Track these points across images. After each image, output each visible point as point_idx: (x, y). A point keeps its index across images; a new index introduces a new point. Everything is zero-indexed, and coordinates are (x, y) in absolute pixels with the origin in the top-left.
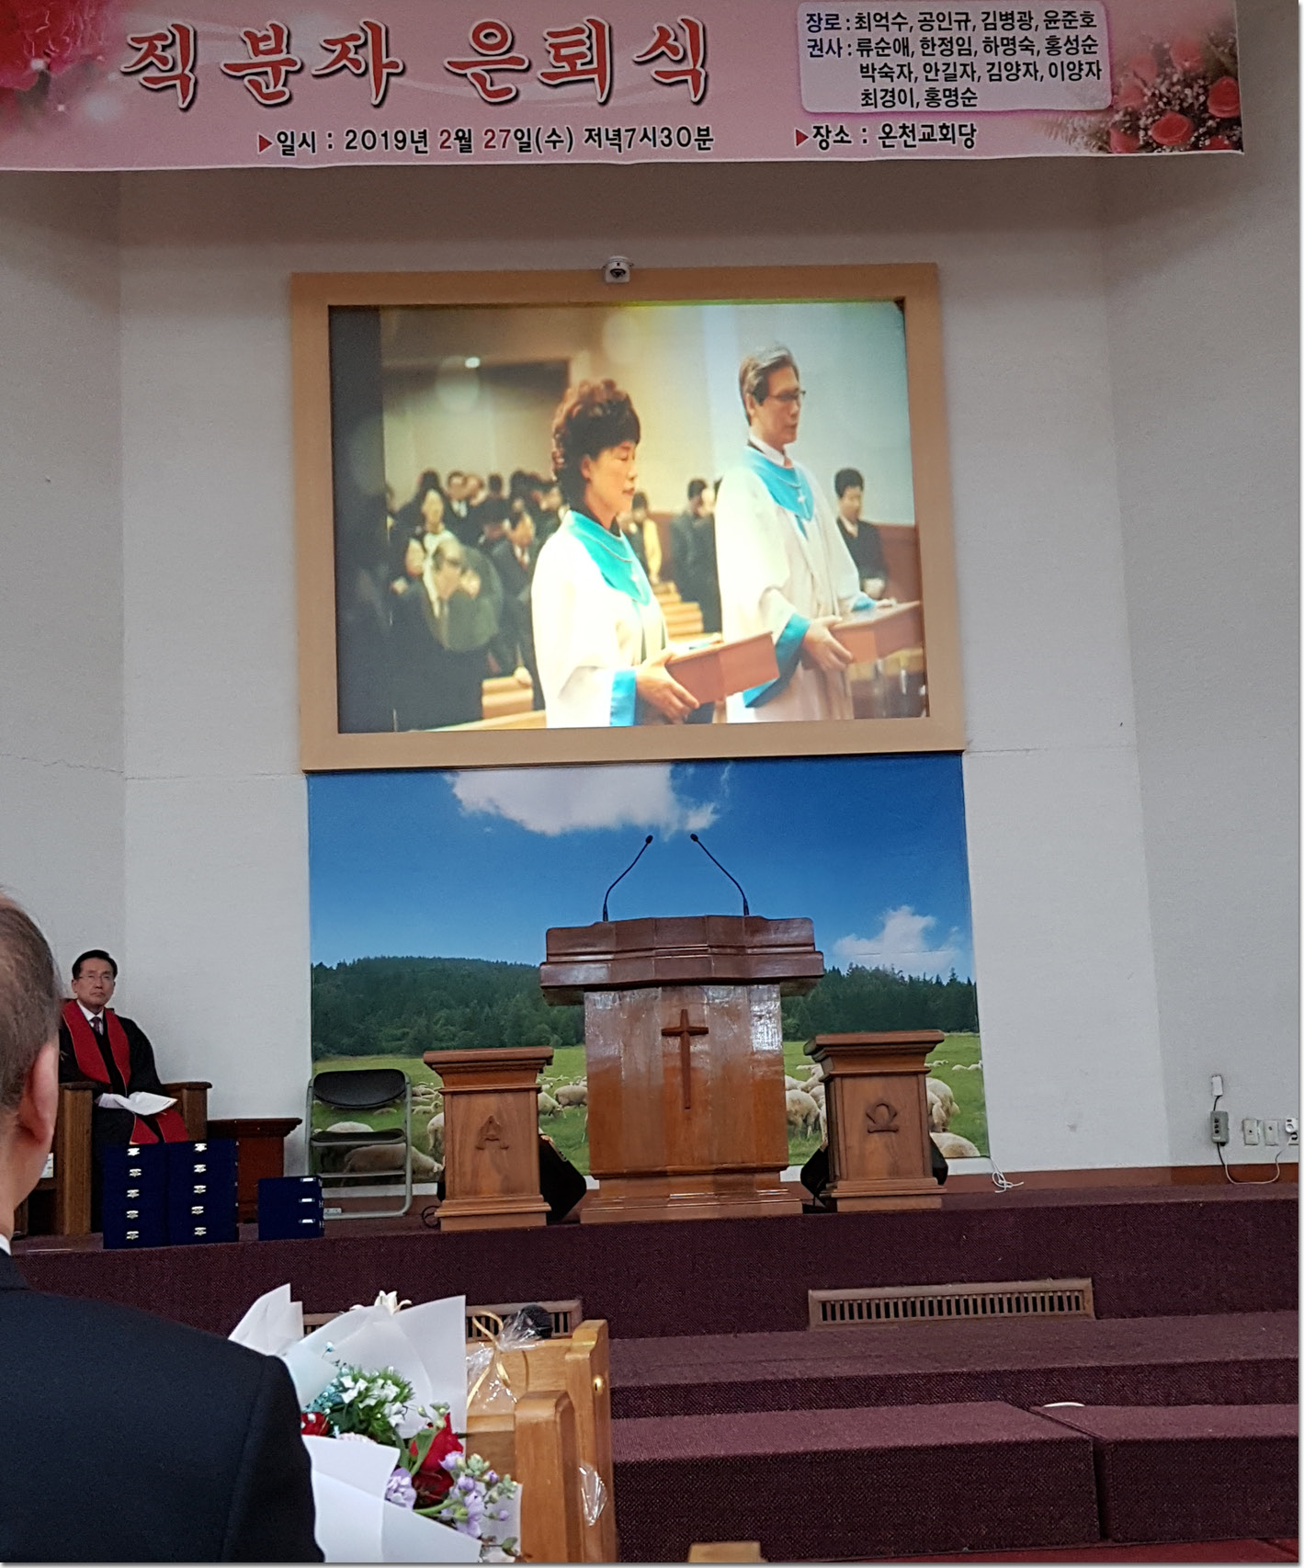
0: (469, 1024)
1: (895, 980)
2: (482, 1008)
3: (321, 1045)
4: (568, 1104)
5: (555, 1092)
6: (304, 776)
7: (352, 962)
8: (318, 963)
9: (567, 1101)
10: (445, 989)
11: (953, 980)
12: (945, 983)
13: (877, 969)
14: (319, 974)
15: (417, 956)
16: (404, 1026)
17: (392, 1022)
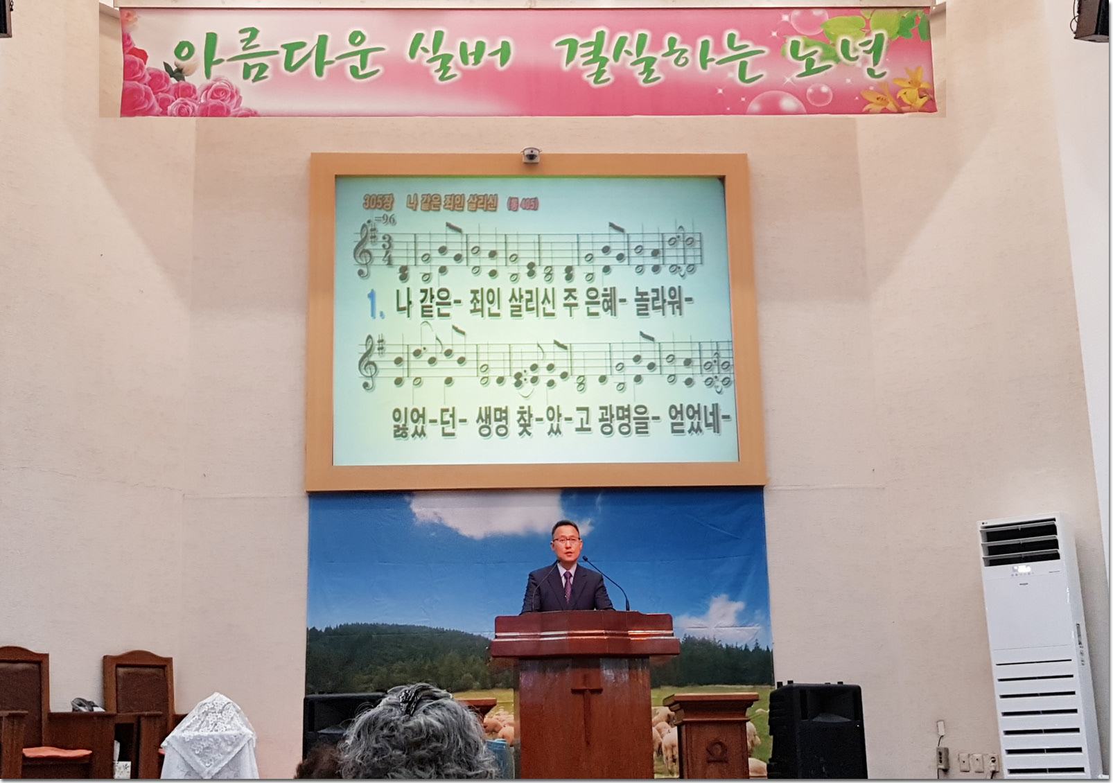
1: (715, 647)
2: (425, 662)
3: (311, 686)
6: (307, 495)
7: (336, 626)
8: (312, 627)
10: (400, 647)
11: (757, 648)
12: (751, 650)
13: (704, 639)
14: (313, 636)
16: (370, 673)
17: (361, 670)
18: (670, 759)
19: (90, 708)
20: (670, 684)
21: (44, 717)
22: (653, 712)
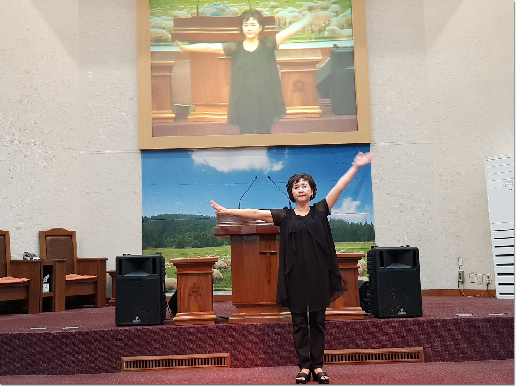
0: (197, 237)
1: (346, 223)
2: (201, 233)
3: (145, 244)
4: (231, 265)
5: (226, 261)
6: (140, 152)
7: (156, 216)
8: (145, 216)
10: (188, 225)
11: (366, 224)
12: (363, 224)
13: (339, 219)
14: (145, 220)
16: (174, 238)
17: (170, 237)
19: (31, 257)
21: (8, 262)
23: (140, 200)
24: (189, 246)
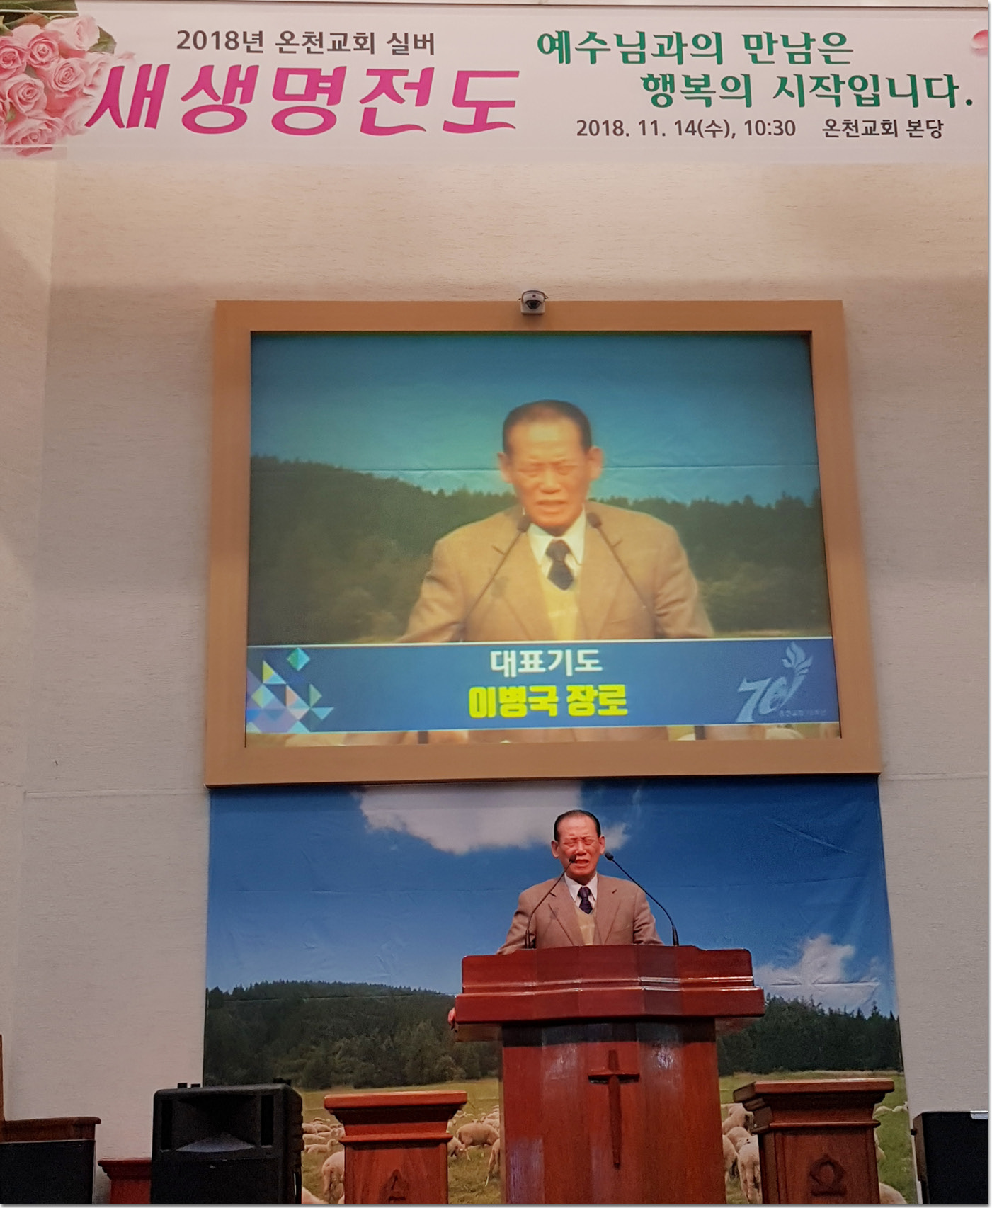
0: (370, 1055)
1: (814, 1013)
2: (383, 1039)
3: (212, 1077)
4: (472, 1144)
5: (459, 1130)
6: (207, 792)
7: (249, 986)
8: (213, 988)
9: (471, 1140)
10: (345, 1017)
11: (875, 1015)
12: (867, 1017)
13: (796, 1001)
14: (214, 1000)
15: (315, 980)
16: (301, 1056)
17: (288, 1052)
18: (750, 1184)
20: (747, 1070)
22: (722, 1113)
23: (202, 937)
24: (347, 1082)
